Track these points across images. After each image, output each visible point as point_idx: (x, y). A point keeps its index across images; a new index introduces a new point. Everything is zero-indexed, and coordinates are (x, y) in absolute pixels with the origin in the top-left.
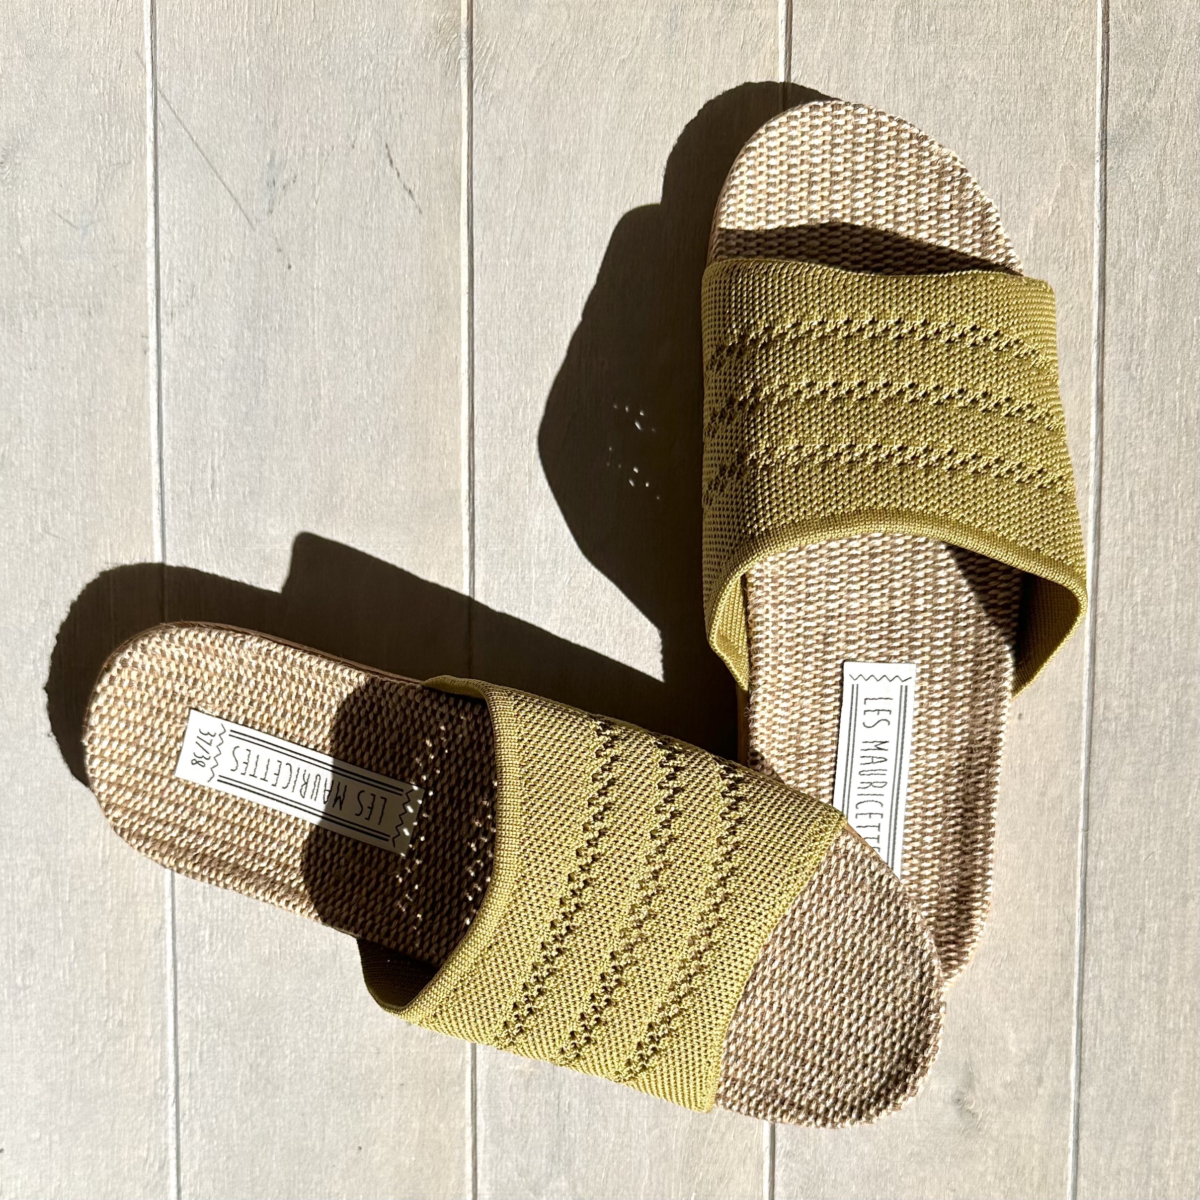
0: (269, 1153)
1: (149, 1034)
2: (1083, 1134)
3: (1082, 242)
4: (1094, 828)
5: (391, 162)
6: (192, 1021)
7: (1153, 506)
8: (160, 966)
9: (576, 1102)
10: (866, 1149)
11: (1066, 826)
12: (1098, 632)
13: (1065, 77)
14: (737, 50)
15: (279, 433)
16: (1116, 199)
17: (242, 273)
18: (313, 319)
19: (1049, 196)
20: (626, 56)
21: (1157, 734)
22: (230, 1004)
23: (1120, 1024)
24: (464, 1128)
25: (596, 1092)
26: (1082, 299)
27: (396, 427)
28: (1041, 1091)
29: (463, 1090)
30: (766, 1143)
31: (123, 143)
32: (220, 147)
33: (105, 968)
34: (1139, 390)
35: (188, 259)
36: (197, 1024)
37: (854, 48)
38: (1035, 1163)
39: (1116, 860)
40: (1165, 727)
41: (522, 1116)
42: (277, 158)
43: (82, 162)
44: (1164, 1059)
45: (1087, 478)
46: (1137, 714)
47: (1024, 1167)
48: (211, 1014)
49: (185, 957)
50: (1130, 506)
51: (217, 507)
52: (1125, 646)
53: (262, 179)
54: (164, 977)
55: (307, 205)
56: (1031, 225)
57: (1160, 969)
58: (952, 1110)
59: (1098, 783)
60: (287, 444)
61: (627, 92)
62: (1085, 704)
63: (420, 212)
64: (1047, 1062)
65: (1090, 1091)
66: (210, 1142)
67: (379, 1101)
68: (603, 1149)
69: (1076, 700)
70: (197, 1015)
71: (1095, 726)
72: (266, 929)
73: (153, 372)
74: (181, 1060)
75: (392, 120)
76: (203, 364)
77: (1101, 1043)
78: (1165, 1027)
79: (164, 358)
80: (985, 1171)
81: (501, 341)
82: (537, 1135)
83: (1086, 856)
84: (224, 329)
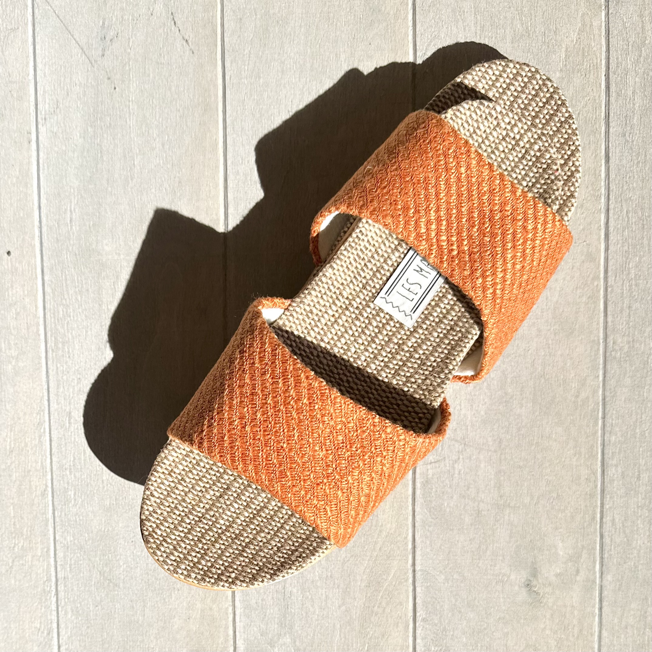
0: (112, 625)
1: (39, 554)
2: (605, 604)
3: (594, 59)
4: (608, 416)
5: (175, 23)
6: (65, 546)
7: (641, 220)
8: (45, 513)
9: (295, 590)
10: (472, 616)
11: (591, 416)
12: (609, 297)
15: (110, 189)
16: (615, 32)
17: (87, 93)
18: (130, 120)
19: (574, 32)
21: (646, 359)
22: (87, 535)
23: (626, 537)
24: (227, 608)
25: (307, 584)
26: (595, 94)
27: (180, 182)
28: (578, 578)
30: (411, 614)
31: (14, 16)
32: (72, 17)
33: (12, 515)
34: (632, 149)
35: (54, 87)
36: (68, 548)
38: (575, 622)
39: (622, 436)
41: (262, 600)
42: (106, 23)
45: (600, 203)
46: (633, 346)
47: (568, 625)
48: (76, 541)
49: (59, 508)
50: (626, 220)
51: (73, 233)
52: (625, 305)
53: (97, 35)
54: (47, 520)
55: (125, 50)
56: (563, 50)
58: (524, 591)
59: (610, 389)
60: (115, 194)
62: (601, 341)
63: (193, 53)
64: (582, 561)
65: (609, 577)
66: (77, 618)
67: (176, 592)
68: (312, 618)
69: (596, 338)
70: (67, 542)
71: (608, 354)
72: (107, 490)
73: (34, 154)
74: (59, 569)
76: (64, 148)
77: (615, 548)
79: (41, 146)
80: (545, 628)
81: (242, 129)
82: (272, 611)
83: (604, 434)
84: (76, 127)
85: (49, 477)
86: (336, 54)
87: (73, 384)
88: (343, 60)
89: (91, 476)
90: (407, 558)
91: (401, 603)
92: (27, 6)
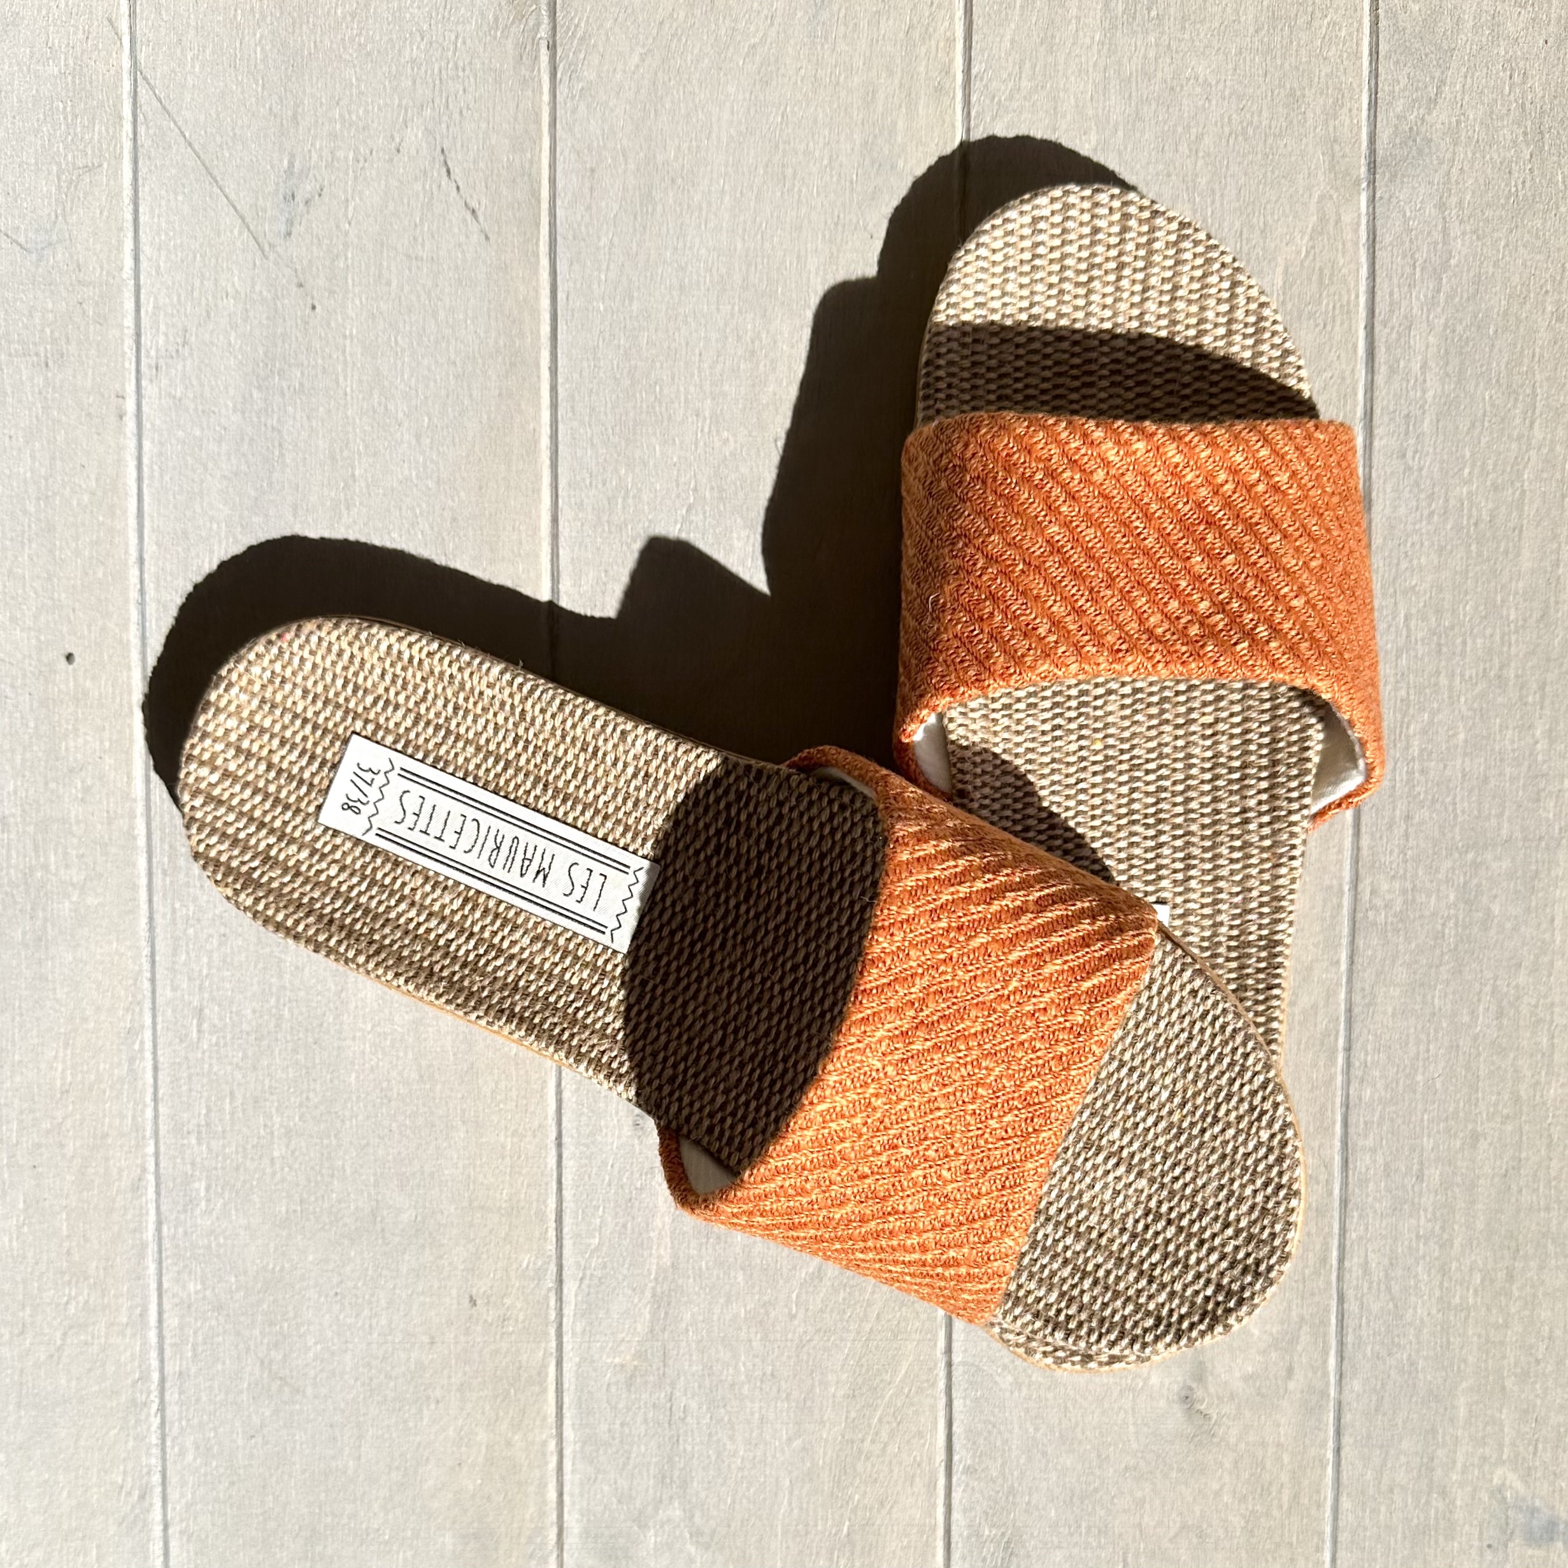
0: (286, 1477)
1: (125, 1320)
2: (1347, 1440)
3: (1344, 292)
4: (1357, 1046)
5: (448, 172)
6: (182, 1302)
7: (1434, 634)
8: (139, 1230)
9: (694, 1404)
10: (1068, 1462)
11: (1322, 1044)
13: (1323, 80)
14: (901, 35)
16: (1388, 239)
17: (251, 314)
18: (345, 377)
19: (1303, 233)
20: (757, 40)
21: (1439, 927)
22: (233, 1279)
23: (1392, 1300)
24: (546, 1441)
26: (1343, 367)
27: (454, 519)
28: (1292, 1385)
29: (544, 1391)
30: (941, 1456)
31: (92, 138)
32: (221, 146)
33: (65, 1232)
34: (1417, 484)
35: (179, 296)
36: (189, 1306)
37: (1053, 37)
38: (1284, 1477)
39: (1385, 1089)
40: (1449, 918)
41: (622, 1425)
42: (297, 164)
43: (36, 163)
44: (1448, 1342)
46: (1414, 900)
47: (1270, 1484)
48: (208, 1293)
49: (173, 1218)
50: (1404, 632)
52: (1398, 812)
53: (277, 190)
54: (144, 1245)
55: (338, 227)
56: (1280, 270)
57: (1443, 1228)
58: (1178, 1411)
61: (758, 87)
62: (1346, 888)
63: (487, 238)
64: (1299, 1348)
65: (1355, 1385)
66: (207, 1463)
67: (433, 1406)
68: (729, 1466)
69: (1335, 882)
70: (189, 1296)
71: (1359, 915)
72: (283, 1180)
73: (132, 444)
74: (167, 1354)
75: (450, 117)
76: (198, 433)
77: (1368, 1322)
78: (1449, 1303)
79: (147, 425)
80: (1221, 1489)
81: (593, 409)
82: (643, 1449)
83: (1348, 1083)
84: (226, 388)
85: (150, 1149)
86: (799, 257)
87: (208, 947)
88: (813, 269)
89: (245, 1149)
90: (935, 1336)
91: (920, 1434)
92: (121, 118)
